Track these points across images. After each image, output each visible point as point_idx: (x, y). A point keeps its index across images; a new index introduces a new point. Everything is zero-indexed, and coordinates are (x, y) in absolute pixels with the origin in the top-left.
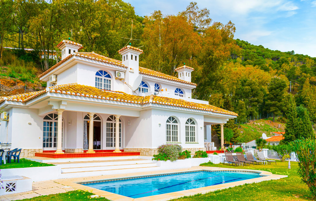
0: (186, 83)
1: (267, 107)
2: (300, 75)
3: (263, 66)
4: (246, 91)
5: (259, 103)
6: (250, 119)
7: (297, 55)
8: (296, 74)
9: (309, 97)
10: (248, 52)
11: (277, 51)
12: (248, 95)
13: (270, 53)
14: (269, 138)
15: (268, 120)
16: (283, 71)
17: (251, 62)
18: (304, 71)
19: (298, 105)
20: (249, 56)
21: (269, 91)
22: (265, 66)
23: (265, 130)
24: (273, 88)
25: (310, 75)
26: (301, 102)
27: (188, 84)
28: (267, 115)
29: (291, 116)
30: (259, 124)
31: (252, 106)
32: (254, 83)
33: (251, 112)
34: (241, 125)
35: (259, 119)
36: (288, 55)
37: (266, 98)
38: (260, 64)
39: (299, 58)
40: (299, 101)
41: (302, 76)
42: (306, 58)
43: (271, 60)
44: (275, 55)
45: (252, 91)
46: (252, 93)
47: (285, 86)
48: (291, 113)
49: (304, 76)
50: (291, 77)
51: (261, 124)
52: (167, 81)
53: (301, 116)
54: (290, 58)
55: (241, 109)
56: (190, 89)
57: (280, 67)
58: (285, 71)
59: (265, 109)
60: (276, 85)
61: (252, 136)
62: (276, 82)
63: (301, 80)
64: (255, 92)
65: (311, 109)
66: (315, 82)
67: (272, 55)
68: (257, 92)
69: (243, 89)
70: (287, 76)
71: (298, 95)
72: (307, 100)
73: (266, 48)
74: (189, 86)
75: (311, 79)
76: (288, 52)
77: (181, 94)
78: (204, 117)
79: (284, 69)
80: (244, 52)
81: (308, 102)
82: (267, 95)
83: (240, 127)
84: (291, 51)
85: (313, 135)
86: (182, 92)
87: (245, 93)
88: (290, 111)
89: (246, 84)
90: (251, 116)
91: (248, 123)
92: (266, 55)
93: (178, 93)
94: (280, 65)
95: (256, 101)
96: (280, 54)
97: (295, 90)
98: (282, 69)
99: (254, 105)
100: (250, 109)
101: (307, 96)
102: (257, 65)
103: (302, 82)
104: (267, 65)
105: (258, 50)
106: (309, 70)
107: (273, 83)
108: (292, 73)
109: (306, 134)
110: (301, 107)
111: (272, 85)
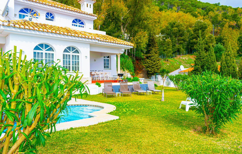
0: (87, 14)
1: (192, 45)
2: (221, 20)
3: (193, 13)
4: (174, 32)
5: (185, 41)
6: (177, 55)
7: (222, 6)
8: (218, 20)
9: (227, 37)
10: (183, 3)
11: (207, 3)
12: (176, 35)
13: (201, 5)
14: (186, 69)
15: (193, 55)
16: (208, 17)
17: (183, 10)
18: (225, 17)
19: (217, 43)
20: (184, 6)
21: (194, 32)
22: (195, 13)
23: (189, 63)
24: (196, 29)
25: (229, 20)
26: (220, 41)
27: (89, 15)
28: (192, 52)
29: (199, 49)
30: (184, 59)
31: (179, 44)
32: (181, 25)
33: (178, 49)
34: (169, 59)
35: (185, 54)
36: (215, 6)
37: (191, 37)
38: (191, 12)
39: (223, 8)
40: (219, 40)
41: (223, 21)
42: (228, 8)
43: (201, 9)
44: (205, 6)
45: (179, 31)
46: (180, 33)
47: (206, 27)
48: (199, 47)
49: (225, 21)
50: (215, 22)
51: (185, 59)
52: (60, 10)
53: (219, 52)
54: (216, 8)
55: (169, 45)
56: (92, 20)
57: (207, 14)
58: (210, 17)
59: (190, 46)
60: (199, 26)
61: (174, 68)
62: (199, 25)
63: (222, 24)
64: (181, 33)
65: (227, 46)
66: (233, 26)
67: (203, 6)
68: (183, 33)
69: (172, 30)
70: (212, 21)
71: (219, 36)
72: (225, 40)
73: (198, 1)
74: (91, 17)
75: (230, 24)
76: (215, 4)
77: (81, 25)
78: (90, 46)
79: (210, 16)
80: (180, 3)
81: (226, 41)
82: (192, 35)
83: (167, 61)
84: (217, 3)
85: (216, 66)
86: (82, 23)
87: (173, 33)
88: (198, 45)
89: (175, 25)
90: (178, 52)
91: (175, 58)
92: (197, 6)
93: (78, 24)
94: (208, 13)
95: (182, 40)
96: (208, 5)
97: (218, 33)
98: (208, 16)
99: (181, 43)
100: (177, 46)
101: (225, 36)
102: (188, 13)
103: (223, 26)
104: (197, 13)
105: (192, 2)
106: (229, 17)
107: (197, 25)
108: (215, 19)
109: (210, 65)
110: (219, 45)
111: (196, 27)
